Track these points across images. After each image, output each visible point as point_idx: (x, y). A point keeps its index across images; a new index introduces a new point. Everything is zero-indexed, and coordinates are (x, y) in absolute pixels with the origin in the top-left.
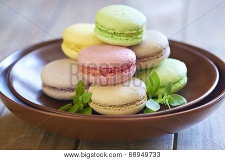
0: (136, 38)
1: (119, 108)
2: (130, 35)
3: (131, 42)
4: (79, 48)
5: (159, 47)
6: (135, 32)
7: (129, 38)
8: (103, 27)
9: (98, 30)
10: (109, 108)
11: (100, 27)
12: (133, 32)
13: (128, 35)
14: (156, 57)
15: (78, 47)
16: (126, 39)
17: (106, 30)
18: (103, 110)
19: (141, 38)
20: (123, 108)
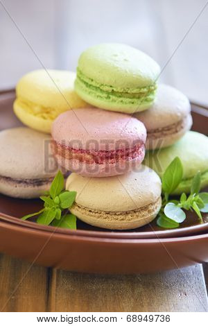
0: (146, 100)
1: (122, 217)
2: (137, 96)
3: (137, 106)
4: (48, 113)
5: (179, 114)
6: (145, 90)
7: (135, 100)
8: (92, 80)
9: (84, 86)
10: (105, 216)
11: (87, 81)
12: (143, 90)
13: (134, 96)
14: (174, 130)
15: (46, 111)
16: (130, 102)
17: (98, 86)
18: (95, 218)
19: (152, 100)
20: (129, 216)
